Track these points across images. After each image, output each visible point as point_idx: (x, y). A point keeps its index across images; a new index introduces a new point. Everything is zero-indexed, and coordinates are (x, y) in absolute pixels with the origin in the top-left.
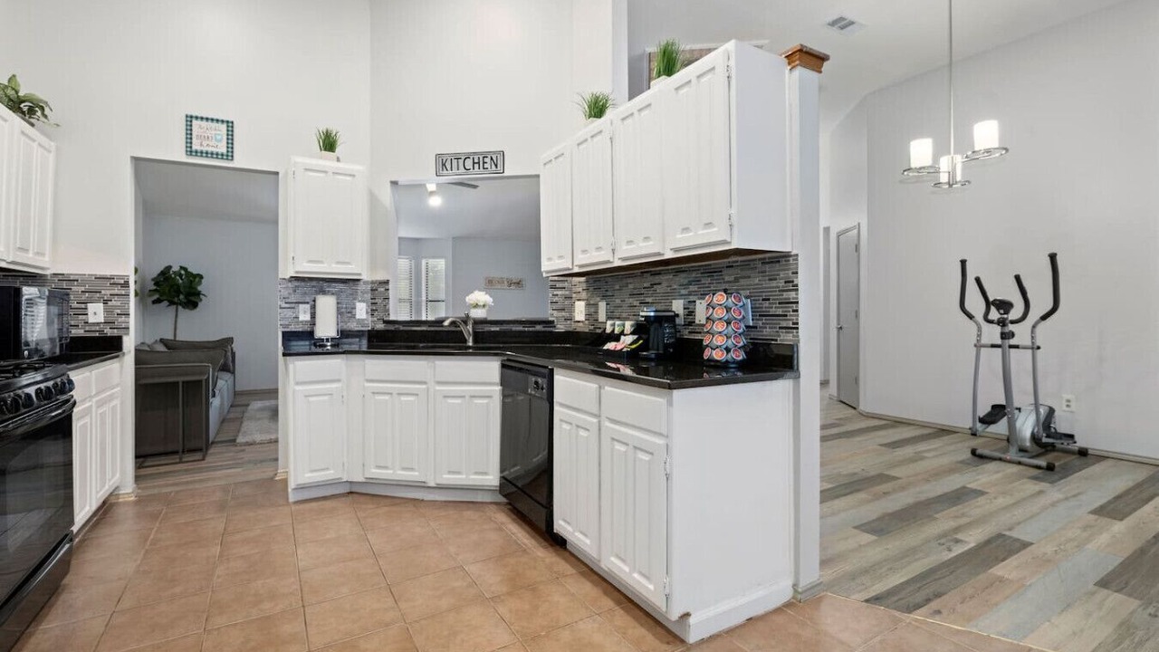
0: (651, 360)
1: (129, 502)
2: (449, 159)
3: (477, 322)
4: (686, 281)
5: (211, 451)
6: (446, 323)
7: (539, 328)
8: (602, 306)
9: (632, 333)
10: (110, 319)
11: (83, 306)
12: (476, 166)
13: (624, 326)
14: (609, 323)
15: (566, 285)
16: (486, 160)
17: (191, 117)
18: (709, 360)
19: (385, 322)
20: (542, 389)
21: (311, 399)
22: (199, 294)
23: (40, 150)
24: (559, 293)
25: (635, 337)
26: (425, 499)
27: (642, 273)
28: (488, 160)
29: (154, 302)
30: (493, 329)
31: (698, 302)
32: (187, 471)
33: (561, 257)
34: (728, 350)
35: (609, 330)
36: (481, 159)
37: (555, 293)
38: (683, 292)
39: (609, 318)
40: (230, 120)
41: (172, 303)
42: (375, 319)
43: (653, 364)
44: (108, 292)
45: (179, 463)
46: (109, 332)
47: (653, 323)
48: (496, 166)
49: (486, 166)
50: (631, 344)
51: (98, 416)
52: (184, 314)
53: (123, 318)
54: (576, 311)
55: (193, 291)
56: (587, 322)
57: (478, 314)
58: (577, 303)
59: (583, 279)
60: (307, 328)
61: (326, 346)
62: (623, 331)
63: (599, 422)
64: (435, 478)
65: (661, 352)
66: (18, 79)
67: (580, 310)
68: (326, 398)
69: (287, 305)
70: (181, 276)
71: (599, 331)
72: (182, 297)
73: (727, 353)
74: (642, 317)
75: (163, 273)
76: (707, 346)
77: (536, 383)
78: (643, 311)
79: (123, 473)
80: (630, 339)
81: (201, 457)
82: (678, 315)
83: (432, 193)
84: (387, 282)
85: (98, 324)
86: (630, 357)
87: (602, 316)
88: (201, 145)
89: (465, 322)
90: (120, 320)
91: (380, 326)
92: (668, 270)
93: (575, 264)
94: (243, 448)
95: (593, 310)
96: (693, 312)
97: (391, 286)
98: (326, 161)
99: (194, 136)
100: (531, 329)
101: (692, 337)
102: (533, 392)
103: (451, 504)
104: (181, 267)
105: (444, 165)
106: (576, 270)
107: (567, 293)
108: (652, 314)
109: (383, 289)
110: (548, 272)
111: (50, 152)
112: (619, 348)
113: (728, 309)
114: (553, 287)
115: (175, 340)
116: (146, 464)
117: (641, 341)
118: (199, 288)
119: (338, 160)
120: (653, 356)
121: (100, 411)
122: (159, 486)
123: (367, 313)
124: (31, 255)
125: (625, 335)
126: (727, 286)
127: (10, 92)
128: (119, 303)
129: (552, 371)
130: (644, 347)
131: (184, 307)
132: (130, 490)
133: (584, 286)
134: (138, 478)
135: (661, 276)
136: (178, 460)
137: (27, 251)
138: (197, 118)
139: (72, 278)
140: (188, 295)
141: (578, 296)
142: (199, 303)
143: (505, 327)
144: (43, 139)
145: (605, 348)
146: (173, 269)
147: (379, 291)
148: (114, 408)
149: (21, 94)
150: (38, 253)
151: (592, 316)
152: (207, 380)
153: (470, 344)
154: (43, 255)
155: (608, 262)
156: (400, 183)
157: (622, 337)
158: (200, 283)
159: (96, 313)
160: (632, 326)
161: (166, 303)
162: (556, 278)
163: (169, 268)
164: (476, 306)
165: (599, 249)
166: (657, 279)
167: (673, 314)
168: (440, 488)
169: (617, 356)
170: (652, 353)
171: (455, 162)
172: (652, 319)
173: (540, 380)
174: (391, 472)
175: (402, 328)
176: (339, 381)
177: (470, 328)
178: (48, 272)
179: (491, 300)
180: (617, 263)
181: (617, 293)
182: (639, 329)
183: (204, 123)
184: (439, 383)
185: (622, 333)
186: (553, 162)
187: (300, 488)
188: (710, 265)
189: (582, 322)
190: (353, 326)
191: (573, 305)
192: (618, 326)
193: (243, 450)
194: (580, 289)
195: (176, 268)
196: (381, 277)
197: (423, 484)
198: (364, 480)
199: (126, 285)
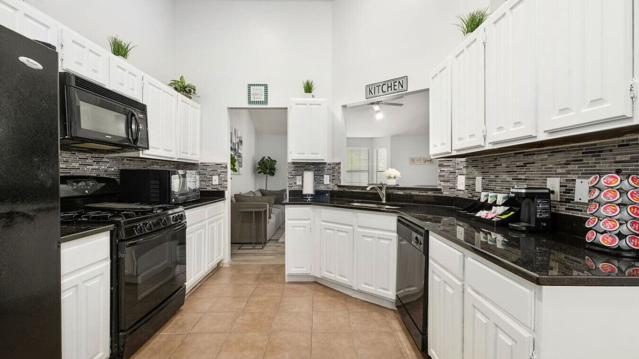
0: (523, 232)
1: (227, 267)
2: (373, 87)
3: (388, 188)
4: (564, 161)
5: (267, 245)
6: (368, 189)
7: (430, 193)
8: (479, 180)
9: (504, 205)
10: (221, 183)
11: (211, 177)
12: (390, 89)
13: (496, 197)
14: (483, 194)
15: (451, 163)
16: (396, 84)
17: (250, 85)
18: (592, 243)
19: (338, 186)
20: (421, 244)
21: (295, 228)
22: (275, 169)
23: (192, 108)
24: (445, 169)
25: (507, 208)
26: (352, 296)
27: (515, 153)
28: (397, 84)
29: (259, 173)
30: (399, 193)
31: (578, 181)
32: (254, 254)
33: (443, 144)
34: (621, 236)
35: (483, 200)
36: (393, 84)
37: (442, 169)
38: (559, 171)
39: (484, 190)
40: (266, 84)
41: (265, 173)
42: (334, 184)
43: (524, 235)
44: (220, 171)
45: (253, 249)
46: (220, 189)
47: (524, 198)
48: (402, 87)
49: (396, 88)
50: (501, 215)
51: (210, 228)
52: (270, 178)
53: (225, 183)
54: (458, 183)
55: (273, 168)
56: (466, 191)
57: (392, 183)
58: (459, 177)
59: (464, 159)
60: (300, 189)
61: (307, 199)
62: (496, 202)
63: (463, 285)
64: (357, 286)
65: (533, 225)
66: (184, 77)
67: (461, 183)
68: (302, 228)
69: (292, 177)
70: (268, 161)
71: (476, 199)
72: (268, 170)
73: (620, 240)
74: (512, 193)
75: (262, 160)
76: (591, 229)
77: (417, 238)
78: (513, 188)
79: (224, 253)
80: (500, 210)
81: (261, 247)
82: (553, 192)
83: (378, 111)
84: (339, 164)
85: (216, 185)
86: (501, 226)
87: (478, 187)
88: (254, 98)
89: (381, 188)
90: (224, 183)
91: (336, 189)
92: (543, 150)
93: (453, 149)
94: (280, 244)
95: (471, 182)
96: (572, 190)
97: (342, 166)
98: (308, 98)
99: (251, 94)
100: (424, 194)
101: (570, 213)
102: (415, 244)
103: (366, 304)
104: (268, 157)
105: (370, 91)
106: (454, 153)
107: (452, 169)
108: (524, 191)
109: (337, 168)
110: (434, 155)
111: (197, 109)
112: (490, 217)
113: (622, 192)
114: (441, 165)
116: (242, 248)
117: (512, 213)
118: (275, 166)
119: (313, 96)
120: (524, 228)
121: (210, 226)
122: (239, 261)
123: (330, 181)
124: (189, 155)
125: (496, 206)
126: (619, 166)
127: (180, 84)
128: (223, 176)
129: (427, 232)
130: (516, 218)
131: (270, 175)
132: (227, 262)
133: (465, 164)
134: (233, 255)
135: (535, 157)
136: (252, 248)
137: (187, 153)
138: (252, 85)
139: (207, 165)
140: (271, 169)
141: (460, 172)
142: (275, 173)
143: (408, 192)
144: (195, 104)
145: (478, 215)
146: (265, 158)
147: (335, 168)
148: (220, 224)
149: (186, 84)
150: (192, 154)
151: (470, 187)
152: (265, 211)
153: (384, 202)
154: (196, 155)
155: (480, 146)
156: (347, 106)
157: (494, 207)
158: (275, 164)
159: (215, 180)
160: (504, 198)
161: (263, 173)
162: (443, 159)
164: (390, 178)
165: (472, 136)
166: (529, 159)
167: (547, 191)
168: (360, 292)
169: (488, 224)
170: (522, 225)
171: (377, 88)
172: (524, 196)
173: (419, 236)
174: (334, 275)
175: (347, 190)
176: (309, 219)
177: (384, 192)
178: (199, 162)
179: (400, 173)
180: (488, 147)
181: (491, 170)
182: (510, 202)
183: (255, 87)
184: (360, 227)
185: (495, 204)
186: (438, 75)
187: (291, 275)
188: (596, 144)
189: (463, 191)
190: (322, 188)
191: (456, 178)
192: (491, 197)
193: (280, 246)
194: (461, 167)
196: (337, 161)
197: (350, 287)
198: (321, 277)
199: (226, 167)
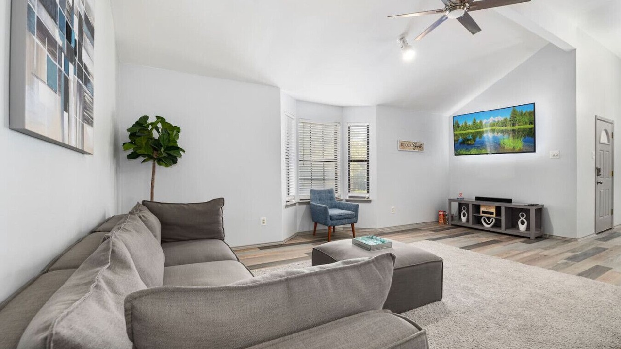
22: (177, 149)
29: (130, 157)
41: (150, 157)
52: (162, 171)
55: (172, 144)
70: (157, 128)
75: (138, 123)
104: (158, 117)
115: (152, 201)
118: (178, 142)
131: (162, 163)
142: (178, 160)
146: (149, 121)
158: (178, 136)
161: (141, 159)
163: (146, 118)
195: (152, 119)
